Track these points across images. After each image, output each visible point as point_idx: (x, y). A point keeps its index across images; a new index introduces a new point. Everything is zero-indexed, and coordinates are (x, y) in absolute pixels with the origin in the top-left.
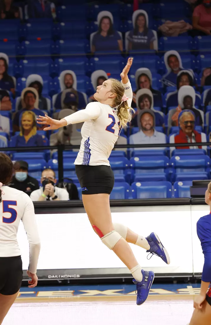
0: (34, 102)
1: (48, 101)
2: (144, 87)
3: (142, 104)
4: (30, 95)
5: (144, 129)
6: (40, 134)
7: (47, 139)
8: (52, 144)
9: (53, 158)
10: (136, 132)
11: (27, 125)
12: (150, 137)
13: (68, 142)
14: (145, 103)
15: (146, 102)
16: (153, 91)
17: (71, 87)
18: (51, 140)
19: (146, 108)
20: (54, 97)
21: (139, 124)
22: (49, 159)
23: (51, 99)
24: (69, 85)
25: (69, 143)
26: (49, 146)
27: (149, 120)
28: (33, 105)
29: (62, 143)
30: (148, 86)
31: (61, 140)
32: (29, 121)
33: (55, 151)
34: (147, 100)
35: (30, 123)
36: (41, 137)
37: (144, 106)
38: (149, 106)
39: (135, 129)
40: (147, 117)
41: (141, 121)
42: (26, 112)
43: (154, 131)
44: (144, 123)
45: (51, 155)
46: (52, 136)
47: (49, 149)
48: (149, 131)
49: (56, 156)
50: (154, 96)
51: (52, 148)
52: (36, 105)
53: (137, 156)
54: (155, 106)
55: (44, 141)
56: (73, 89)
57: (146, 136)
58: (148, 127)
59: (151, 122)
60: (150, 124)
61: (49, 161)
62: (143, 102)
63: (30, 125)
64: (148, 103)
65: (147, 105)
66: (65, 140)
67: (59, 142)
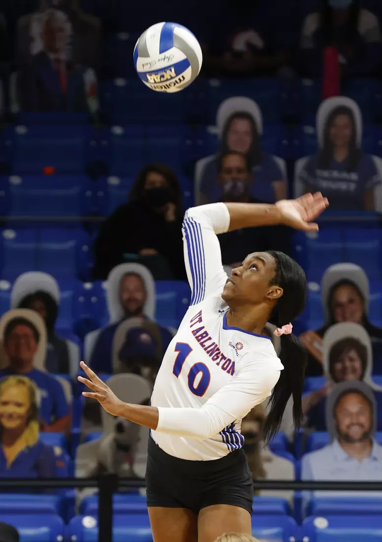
0: (33, 350)
1: (73, 348)
2: (345, 319)
3: (339, 366)
4: (21, 330)
5: (345, 439)
6: (47, 442)
7: (67, 458)
8: (80, 473)
9: (84, 511)
10: (320, 446)
11: (11, 416)
12: (360, 461)
13: (126, 467)
14: (348, 364)
15: (352, 360)
16: (371, 330)
17: (138, 311)
18: (79, 461)
19: (351, 378)
20: (91, 339)
21: (330, 422)
22: (73, 515)
23: (81, 344)
24: (133, 307)
25: (131, 470)
26: (72, 478)
27: (359, 414)
28: (30, 361)
29: (111, 470)
30: (358, 315)
31: (109, 461)
32: (19, 405)
33: (89, 493)
34: (353, 354)
35: (22, 411)
36: (51, 451)
37: (344, 370)
38: (359, 371)
39: (318, 437)
40: (353, 405)
41: (335, 415)
42: (12, 380)
43: (371, 443)
44: (346, 422)
45: (78, 503)
46: (81, 449)
47: (72, 487)
48: (358, 445)
49: (94, 506)
50: (375, 346)
51: (82, 484)
52: (39, 361)
53: (323, 513)
54: (375, 373)
55: (61, 464)
56: (145, 317)
57: (350, 457)
58: (356, 432)
59: (364, 419)
60: (361, 425)
61: (73, 521)
62: (343, 361)
63: (20, 417)
64: (357, 364)
65: (354, 371)
66: (117, 462)
67: (101, 467)
